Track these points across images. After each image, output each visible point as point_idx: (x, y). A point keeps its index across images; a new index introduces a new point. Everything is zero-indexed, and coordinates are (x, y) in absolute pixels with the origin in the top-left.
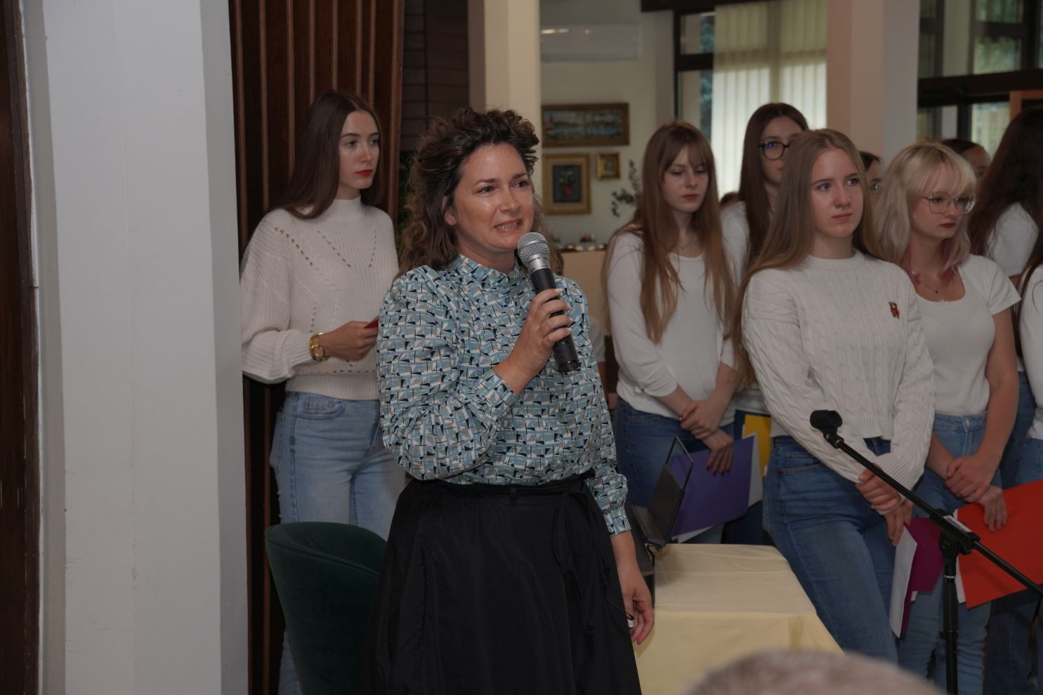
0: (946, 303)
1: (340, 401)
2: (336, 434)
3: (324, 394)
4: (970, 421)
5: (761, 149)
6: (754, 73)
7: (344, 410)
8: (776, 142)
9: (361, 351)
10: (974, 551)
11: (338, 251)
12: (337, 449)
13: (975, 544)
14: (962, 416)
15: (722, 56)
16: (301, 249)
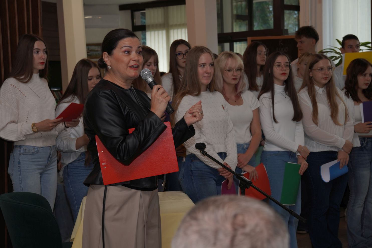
0: (237, 106)
1: (37, 148)
2: (36, 160)
3: (32, 145)
4: (246, 145)
5: (176, 56)
6: (160, 32)
7: (39, 151)
8: (181, 53)
9: (51, 128)
10: (251, 187)
11: (35, 92)
12: (36, 165)
13: (251, 185)
14: (243, 144)
15: (149, 26)
16: (21, 91)
